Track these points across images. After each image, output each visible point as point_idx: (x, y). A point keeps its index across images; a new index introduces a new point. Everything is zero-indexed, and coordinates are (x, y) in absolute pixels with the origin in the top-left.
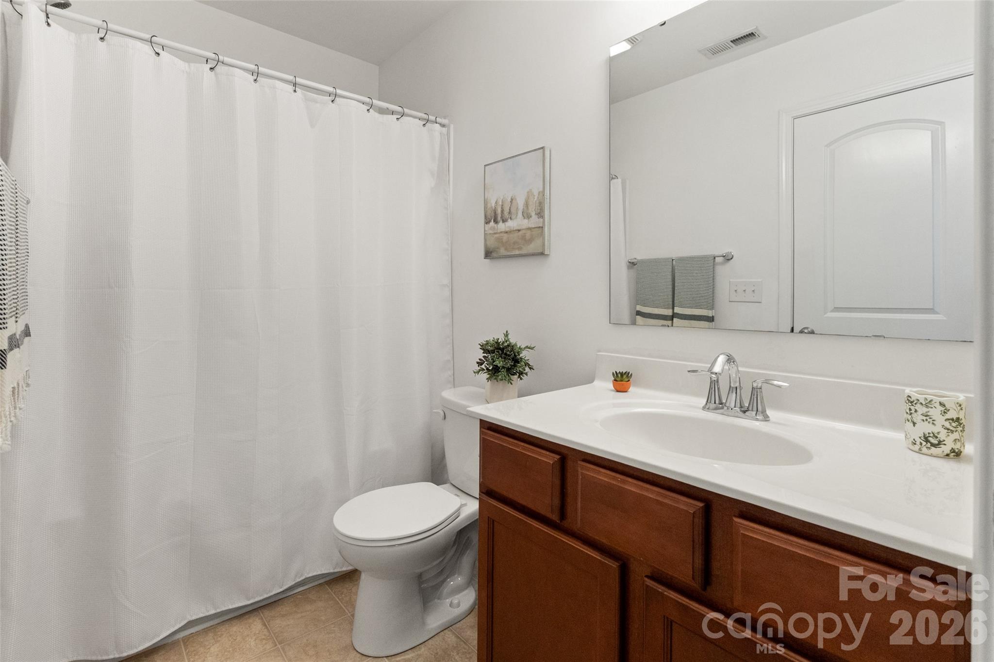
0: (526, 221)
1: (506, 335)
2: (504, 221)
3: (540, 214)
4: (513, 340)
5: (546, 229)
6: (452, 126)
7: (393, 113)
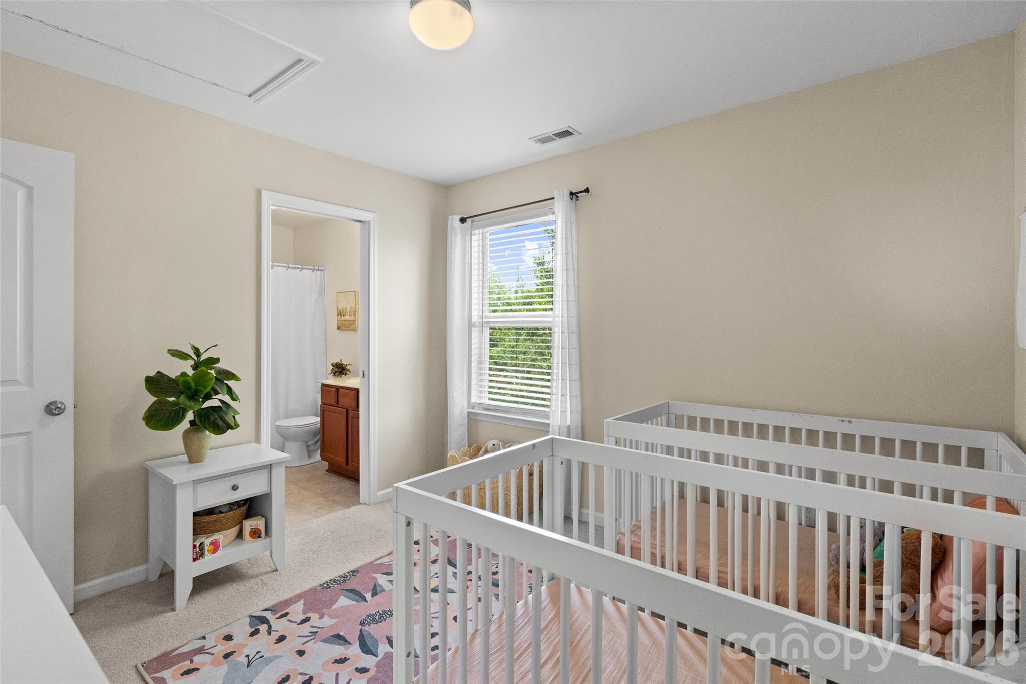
0: (350, 317)
1: (341, 360)
2: (344, 316)
3: (354, 315)
4: (343, 362)
5: (356, 321)
6: (326, 271)
7: (298, 268)
